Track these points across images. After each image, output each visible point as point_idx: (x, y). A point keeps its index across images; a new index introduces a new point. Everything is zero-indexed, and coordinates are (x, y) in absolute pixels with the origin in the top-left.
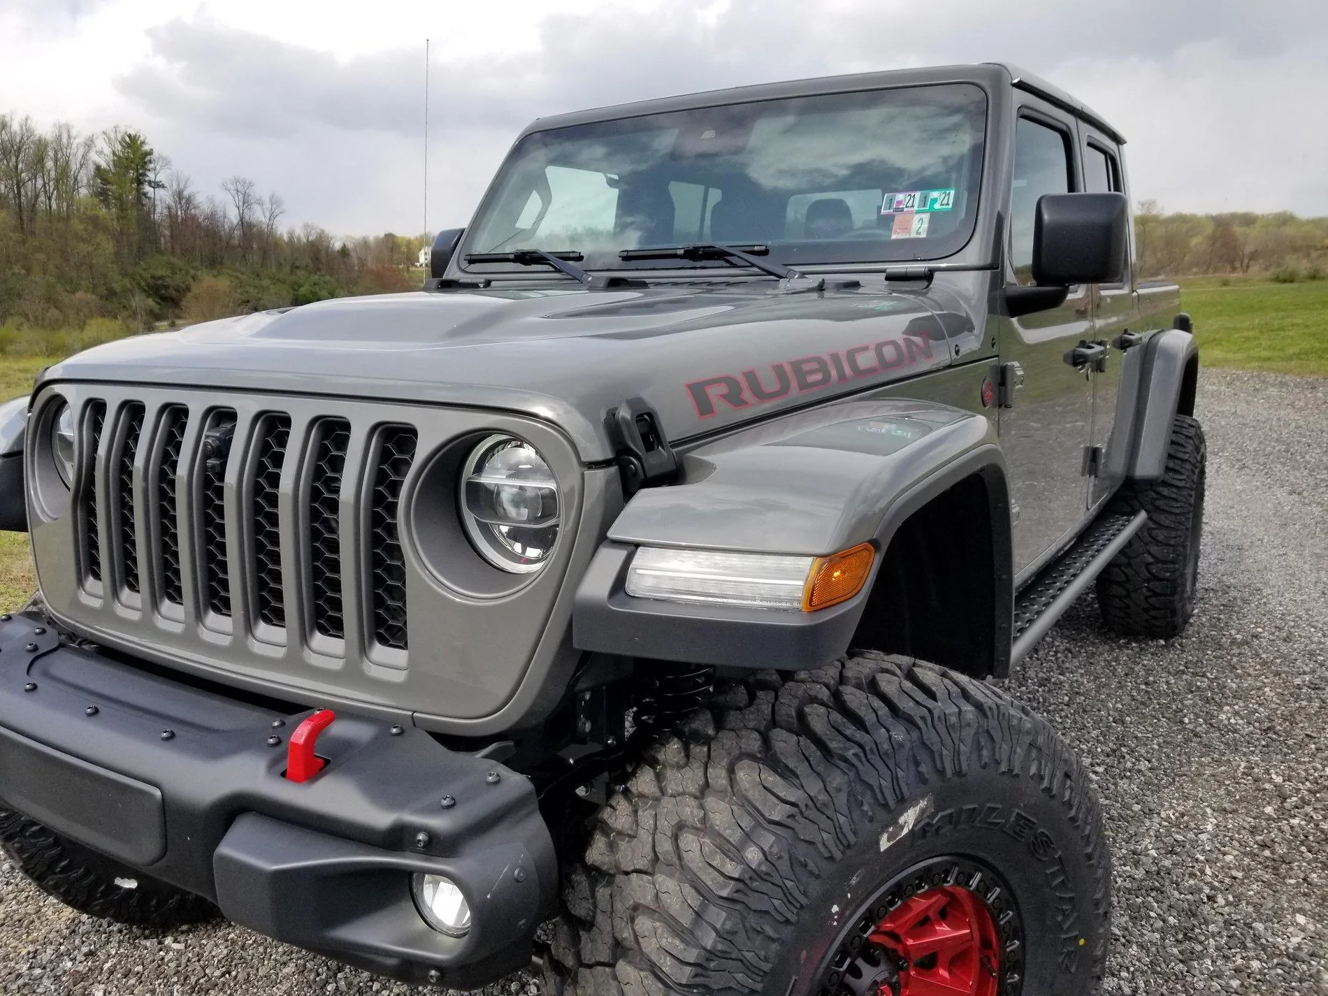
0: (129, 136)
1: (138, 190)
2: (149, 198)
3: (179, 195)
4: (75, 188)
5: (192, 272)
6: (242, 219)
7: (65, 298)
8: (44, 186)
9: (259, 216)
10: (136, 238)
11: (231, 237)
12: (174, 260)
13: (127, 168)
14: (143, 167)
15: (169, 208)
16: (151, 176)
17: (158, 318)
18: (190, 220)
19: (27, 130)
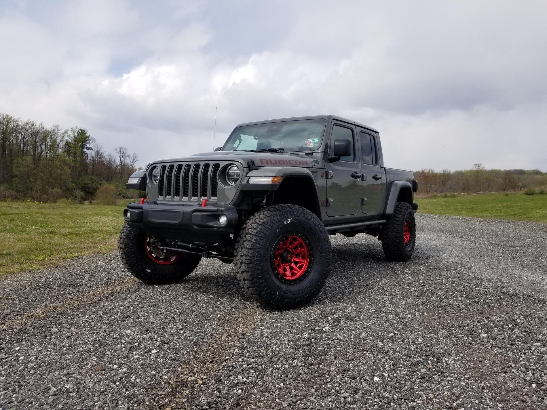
0: (81, 130)
1: (82, 150)
2: (86, 154)
3: (98, 153)
4: (57, 149)
5: (100, 182)
6: (121, 163)
7: (50, 191)
8: (45, 148)
9: (128, 161)
10: (79, 169)
11: (116, 169)
12: (93, 178)
13: (79, 142)
14: (85, 142)
15: (93, 158)
16: (88, 145)
17: (85, 200)
18: (101, 163)
19: (41, 127)
